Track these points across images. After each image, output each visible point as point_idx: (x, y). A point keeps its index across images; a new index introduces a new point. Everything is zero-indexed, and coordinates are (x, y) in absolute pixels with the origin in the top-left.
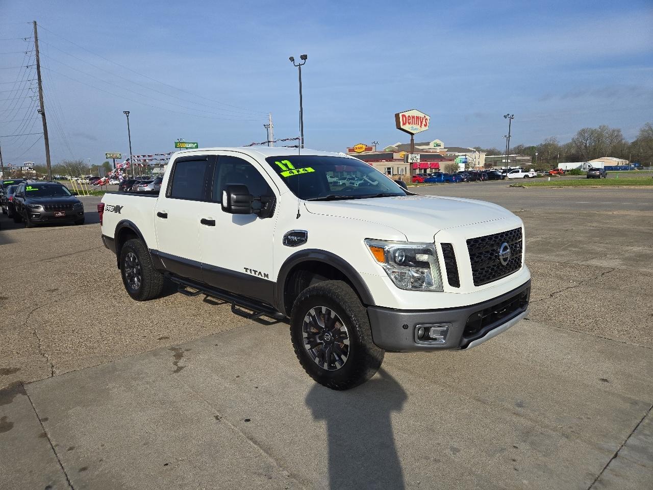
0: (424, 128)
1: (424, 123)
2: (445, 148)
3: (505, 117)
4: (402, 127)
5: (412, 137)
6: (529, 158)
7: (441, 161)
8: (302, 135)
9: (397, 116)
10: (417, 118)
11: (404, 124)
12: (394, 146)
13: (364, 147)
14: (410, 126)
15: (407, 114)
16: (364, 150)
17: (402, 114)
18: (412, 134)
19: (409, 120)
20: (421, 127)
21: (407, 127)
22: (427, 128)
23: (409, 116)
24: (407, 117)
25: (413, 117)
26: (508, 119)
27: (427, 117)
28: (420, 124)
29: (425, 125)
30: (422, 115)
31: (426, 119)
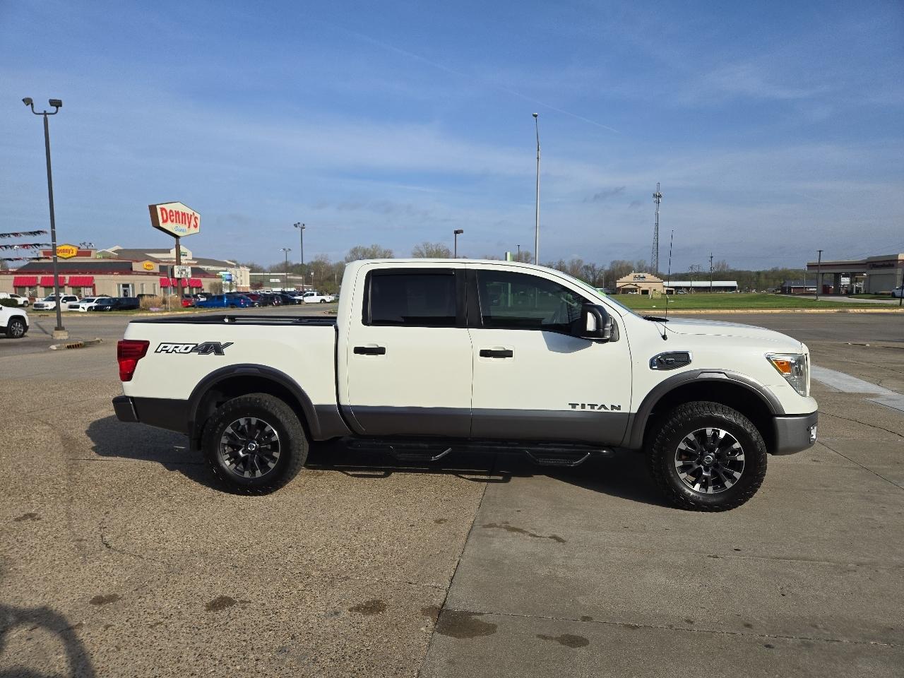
0: (193, 230)
1: (193, 223)
2: (194, 259)
3: (296, 226)
4: (161, 225)
5: (177, 242)
6: (301, 278)
7: (204, 277)
8: (53, 226)
9: (153, 209)
10: (183, 214)
11: (165, 221)
12: (110, 250)
13: (75, 250)
14: (174, 225)
15: (168, 207)
16: (75, 254)
17: (162, 206)
18: (177, 237)
19: (170, 216)
20: (189, 227)
21: (169, 226)
22: (197, 230)
23: (171, 211)
24: (168, 211)
25: (177, 213)
26: (299, 229)
27: (196, 215)
28: (187, 224)
29: (196, 226)
30: (190, 212)
31: (196, 218)
